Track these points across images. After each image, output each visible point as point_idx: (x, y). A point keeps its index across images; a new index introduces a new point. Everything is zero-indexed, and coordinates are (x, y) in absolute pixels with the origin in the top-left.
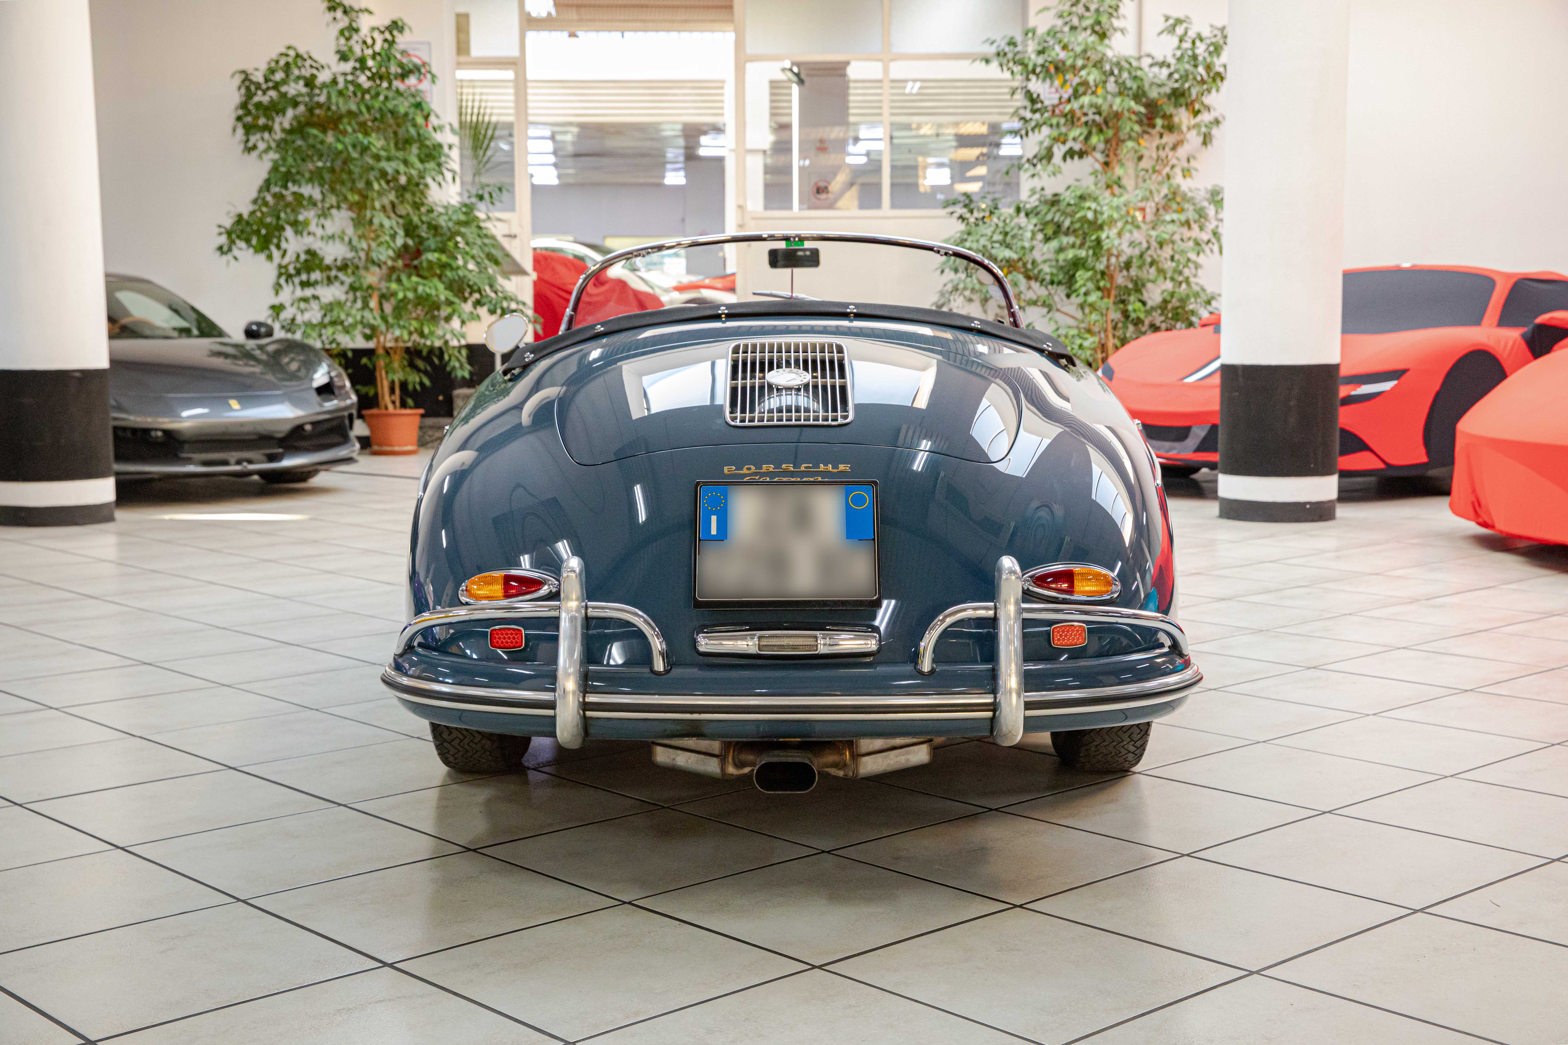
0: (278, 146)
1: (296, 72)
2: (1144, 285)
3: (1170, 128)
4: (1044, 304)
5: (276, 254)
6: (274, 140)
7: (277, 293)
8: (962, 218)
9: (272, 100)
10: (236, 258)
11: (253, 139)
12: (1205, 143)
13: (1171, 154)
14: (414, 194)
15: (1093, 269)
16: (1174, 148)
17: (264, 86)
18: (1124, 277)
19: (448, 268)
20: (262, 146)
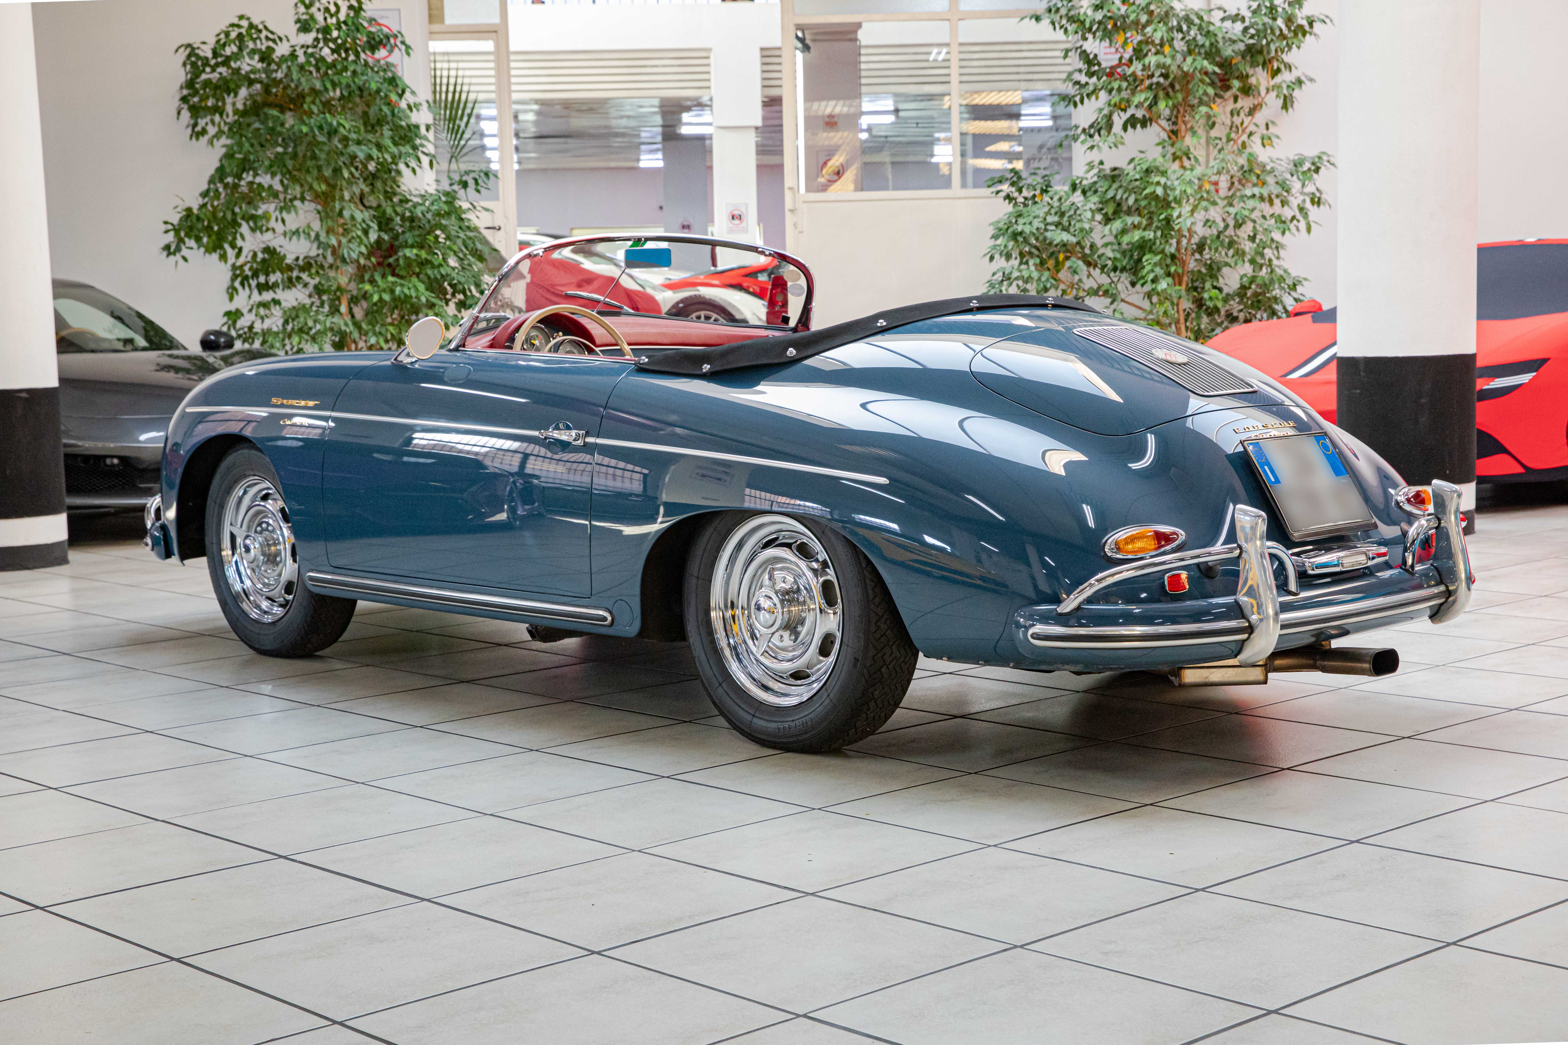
0: (230, 129)
1: (251, 45)
2: (1219, 269)
3: (1247, 90)
4: (1106, 293)
5: (231, 253)
6: (225, 123)
7: (231, 299)
8: (1008, 197)
9: (222, 78)
10: (185, 259)
11: (202, 122)
12: (1285, 107)
13: (1247, 120)
14: (385, 183)
15: (1162, 252)
16: (1252, 112)
17: (213, 62)
18: (1196, 260)
19: (429, 266)
20: (212, 130)
